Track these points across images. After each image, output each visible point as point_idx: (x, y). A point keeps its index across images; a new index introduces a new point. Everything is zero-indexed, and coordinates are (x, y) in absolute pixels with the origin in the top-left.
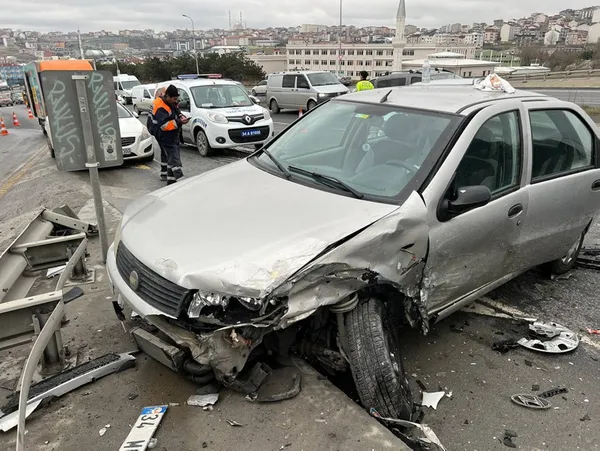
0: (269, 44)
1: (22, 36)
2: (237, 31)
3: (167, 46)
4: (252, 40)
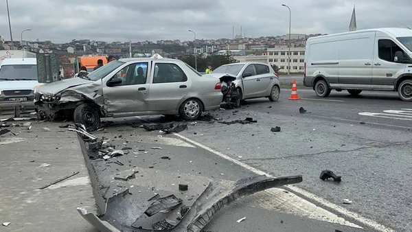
0: (260, 48)
1: (96, 44)
2: (237, 40)
3: (188, 51)
4: (248, 46)
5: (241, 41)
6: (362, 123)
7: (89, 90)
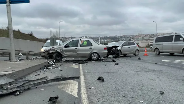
0: (147, 38)
4: (143, 37)
5: (140, 36)
6: (156, 63)
7: (58, 49)
